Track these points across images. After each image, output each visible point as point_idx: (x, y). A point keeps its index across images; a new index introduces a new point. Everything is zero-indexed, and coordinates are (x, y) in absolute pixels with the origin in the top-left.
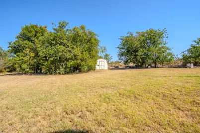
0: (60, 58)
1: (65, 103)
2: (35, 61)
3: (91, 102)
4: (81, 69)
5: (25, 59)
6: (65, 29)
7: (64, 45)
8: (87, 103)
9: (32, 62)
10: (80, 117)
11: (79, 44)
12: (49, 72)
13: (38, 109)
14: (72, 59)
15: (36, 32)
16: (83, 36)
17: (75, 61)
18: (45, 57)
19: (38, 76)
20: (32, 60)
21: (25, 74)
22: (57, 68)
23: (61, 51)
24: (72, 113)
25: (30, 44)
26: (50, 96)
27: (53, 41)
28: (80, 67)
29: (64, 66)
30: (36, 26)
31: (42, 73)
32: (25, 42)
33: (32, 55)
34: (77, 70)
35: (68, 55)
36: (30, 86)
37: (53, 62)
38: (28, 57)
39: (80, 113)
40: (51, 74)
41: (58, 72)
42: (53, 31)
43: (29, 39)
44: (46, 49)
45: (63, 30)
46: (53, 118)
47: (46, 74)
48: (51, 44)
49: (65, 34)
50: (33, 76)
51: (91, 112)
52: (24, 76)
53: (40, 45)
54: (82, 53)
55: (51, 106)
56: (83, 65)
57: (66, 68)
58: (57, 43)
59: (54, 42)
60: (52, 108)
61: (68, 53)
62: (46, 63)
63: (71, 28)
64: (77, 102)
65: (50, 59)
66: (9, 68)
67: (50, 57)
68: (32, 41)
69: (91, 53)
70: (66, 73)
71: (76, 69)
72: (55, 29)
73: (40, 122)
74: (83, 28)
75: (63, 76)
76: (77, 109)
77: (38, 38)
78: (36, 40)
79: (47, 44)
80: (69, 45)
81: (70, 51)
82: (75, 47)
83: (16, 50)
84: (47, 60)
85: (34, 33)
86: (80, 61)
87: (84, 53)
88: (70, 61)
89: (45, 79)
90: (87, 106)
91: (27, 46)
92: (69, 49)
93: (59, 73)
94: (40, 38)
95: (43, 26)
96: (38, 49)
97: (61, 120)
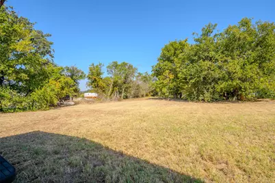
0: (204, 78)
1: (203, 143)
2: (175, 83)
3: (249, 155)
4: (241, 95)
5: (165, 82)
6: (212, 35)
7: (211, 60)
8: (241, 153)
9: (171, 85)
10: (222, 170)
11: (236, 53)
12: (191, 97)
13: (170, 140)
14: (223, 79)
15: (176, 49)
16: (245, 38)
17: (230, 83)
18: (185, 79)
19: (178, 103)
20: (172, 83)
21: (165, 99)
22: (200, 92)
23: (206, 68)
24: (211, 159)
25: (170, 64)
26: (185, 128)
27: (195, 56)
28: (240, 93)
29: (211, 90)
30: (175, 43)
31: (182, 99)
32: (165, 63)
33: (172, 77)
34: (233, 96)
35: (217, 74)
36: (168, 113)
37: (195, 85)
38: (168, 79)
39: (224, 165)
40: (192, 101)
41: (200, 98)
42: (195, 43)
43: (168, 59)
44: (186, 68)
45: (208, 38)
46: (184, 156)
47: (186, 100)
48: (192, 61)
49: (212, 43)
50: (172, 102)
51: (244, 171)
52: (164, 102)
53: (179, 65)
54: (243, 67)
55: (184, 140)
56: (245, 89)
57: (213, 93)
58: (200, 58)
59: (196, 58)
60: (185, 143)
61: (218, 71)
62: (187, 86)
63: (222, 31)
64: (222, 147)
65: (191, 81)
66: (152, 91)
67: (191, 79)
68: (172, 61)
69: (264, 64)
70: (214, 100)
71: (231, 95)
72: (197, 40)
73: (169, 154)
74: (245, 23)
75: (209, 104)
76: (219, 157)
77: (177, 57)
78: (175, 59)
79: (187, 62)
80: (219, 58)
81: (220, 68)
82: (229, 59)
83: (158, 73)
84: (188, 82)
85: (173, 51)
86: (239, 82)
87: (248, 67)
88: (219, 82)
89: (184, 106)
90: (240, 159)
91: (166, 67)
92: (219, 63)
93: (203, 100)
94: (180, 56)
95: (183, 40)
96: (178, 69)
97: (193, 163)
